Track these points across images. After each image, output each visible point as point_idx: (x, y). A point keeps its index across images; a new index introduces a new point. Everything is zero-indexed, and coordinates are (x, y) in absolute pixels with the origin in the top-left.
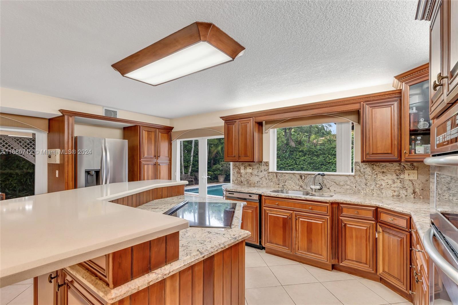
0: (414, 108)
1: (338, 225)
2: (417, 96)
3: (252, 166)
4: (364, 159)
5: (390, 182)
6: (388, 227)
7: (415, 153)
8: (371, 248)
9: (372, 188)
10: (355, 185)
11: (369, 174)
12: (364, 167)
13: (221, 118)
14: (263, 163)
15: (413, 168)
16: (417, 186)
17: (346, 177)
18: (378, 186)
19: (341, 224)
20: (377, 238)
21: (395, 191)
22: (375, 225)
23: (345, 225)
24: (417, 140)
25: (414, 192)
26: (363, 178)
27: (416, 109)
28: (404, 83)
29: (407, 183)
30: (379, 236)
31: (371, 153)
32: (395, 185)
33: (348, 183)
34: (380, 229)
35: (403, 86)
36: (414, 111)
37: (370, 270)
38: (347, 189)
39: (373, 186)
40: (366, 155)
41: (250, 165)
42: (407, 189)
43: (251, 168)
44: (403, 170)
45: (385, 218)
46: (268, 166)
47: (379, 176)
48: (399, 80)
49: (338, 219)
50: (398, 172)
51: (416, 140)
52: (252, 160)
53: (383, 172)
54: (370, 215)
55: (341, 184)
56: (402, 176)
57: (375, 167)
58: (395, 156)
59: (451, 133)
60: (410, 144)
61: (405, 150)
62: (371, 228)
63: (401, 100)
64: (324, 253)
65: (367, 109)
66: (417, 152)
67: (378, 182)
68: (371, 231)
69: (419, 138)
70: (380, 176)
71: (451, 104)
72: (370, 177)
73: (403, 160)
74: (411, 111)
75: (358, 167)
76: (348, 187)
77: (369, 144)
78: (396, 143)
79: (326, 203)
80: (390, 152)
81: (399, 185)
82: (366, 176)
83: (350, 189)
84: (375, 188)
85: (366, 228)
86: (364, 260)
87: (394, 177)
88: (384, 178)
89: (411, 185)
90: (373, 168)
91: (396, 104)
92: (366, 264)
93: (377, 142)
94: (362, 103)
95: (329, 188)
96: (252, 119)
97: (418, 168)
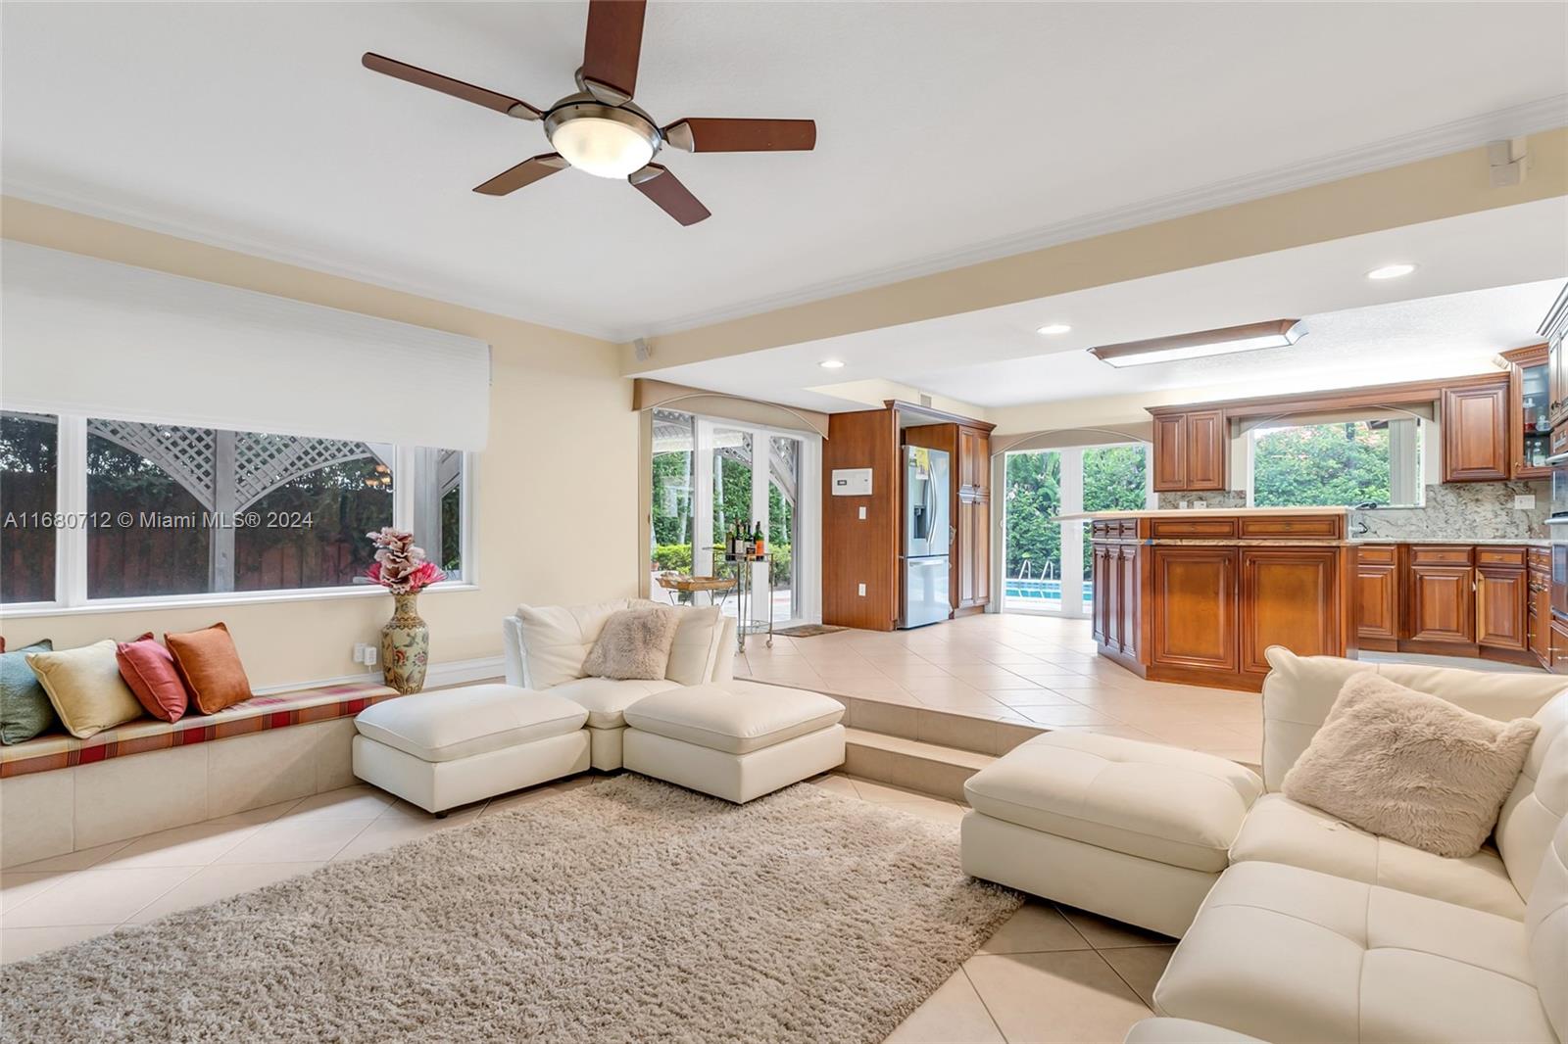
0: (1530, 400)
1: (1409, 580)
2: (1533, 383)
3: (1206, 500)
4: (1448, 478)
5: (1490, 515)
6: (1490, 571)
7: (1532, 466)
8: (1465, 607)
9: (1457, 527)
10: (1425, 524)
11: (1452, 503)
12: (1444, 492)
13: (1147, 409)
14: (1232, 494)
15: (1528, 490)
16: (1535, 519)
17: (1409, 511)
18: (1468, 522)
19: (1416, 577)
20: (1475, 592)
21: (1497, 530)
22: (1471, 573)
23: (1421, 577)
24: (1535, 447)
25: (1530, 529)
26: (1441, 511)
27: (1533, 402)
28: (1514, 364)
29: (1519, 517)
30: (1479, 588)
31: (1460, 467)
32: (1498, 520)
33: (1414, 521)
34: (1479, 576)
35: (1511, 367)
36: (1530, 404)
37: (1466, 640)
38: (1412, 531)
39: (1460, 523)
40: (1452, 471)
41: (1201, 499)
42: (1518, 525)
43: (1205, 503)
44: (1510, 495)
45: (1486, 558)
46: (1244, 498)
47: (1469, 507)
48: (1506, 358)
49: (1409, 570)
50: (1502, 498)
51: (1533, 447)
52: (1220, 487)
53: (1477, 500)
54: (1463, 558)
55: (1399, 523)
56: (1509, 505)
57: (1462, 492)
58: (1501, 472)
59: (1563, 441)
60: (1525, 454)
61: (1517, 460)
62: (1466, 577)
63: (1509, 387)
64: (1387, 624)
65: (1453, 401)
66: (1535, 465)
67: (1470, 517)
68: (1465, 582)
69: (1538, 444)
70: (1472, 506)
71: (1564, 421)
72: (1453, 509)
73: (1513, 477)
74: (1526, 405)
75: (1432, 493)
76: (1413, 528)
77: (1457, 455)
78: (1501, 451)
79: (1389, 545)
80: (1491, 466)
81: (1505, 518)
82: (1446, 508)
83: (1418, 531)
84: (1464, 527)
85: (1456, 578)
86: (1454, 627)
87: (1497, 507)
88: (1478, 510)
89: (1525, 518)
90: (1459, 494)
91: (1501, 394)
92: (1458, 631)
93: (1469, 453)
94: (1444, 390)
95: (1376, 532)
96: (1220, 411)
97: (1536, 491)
